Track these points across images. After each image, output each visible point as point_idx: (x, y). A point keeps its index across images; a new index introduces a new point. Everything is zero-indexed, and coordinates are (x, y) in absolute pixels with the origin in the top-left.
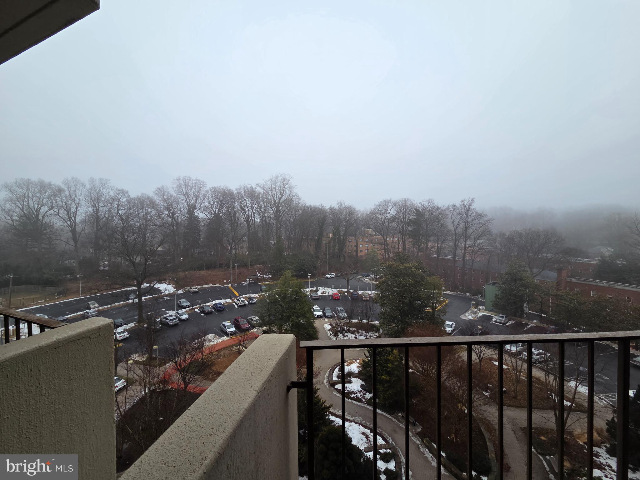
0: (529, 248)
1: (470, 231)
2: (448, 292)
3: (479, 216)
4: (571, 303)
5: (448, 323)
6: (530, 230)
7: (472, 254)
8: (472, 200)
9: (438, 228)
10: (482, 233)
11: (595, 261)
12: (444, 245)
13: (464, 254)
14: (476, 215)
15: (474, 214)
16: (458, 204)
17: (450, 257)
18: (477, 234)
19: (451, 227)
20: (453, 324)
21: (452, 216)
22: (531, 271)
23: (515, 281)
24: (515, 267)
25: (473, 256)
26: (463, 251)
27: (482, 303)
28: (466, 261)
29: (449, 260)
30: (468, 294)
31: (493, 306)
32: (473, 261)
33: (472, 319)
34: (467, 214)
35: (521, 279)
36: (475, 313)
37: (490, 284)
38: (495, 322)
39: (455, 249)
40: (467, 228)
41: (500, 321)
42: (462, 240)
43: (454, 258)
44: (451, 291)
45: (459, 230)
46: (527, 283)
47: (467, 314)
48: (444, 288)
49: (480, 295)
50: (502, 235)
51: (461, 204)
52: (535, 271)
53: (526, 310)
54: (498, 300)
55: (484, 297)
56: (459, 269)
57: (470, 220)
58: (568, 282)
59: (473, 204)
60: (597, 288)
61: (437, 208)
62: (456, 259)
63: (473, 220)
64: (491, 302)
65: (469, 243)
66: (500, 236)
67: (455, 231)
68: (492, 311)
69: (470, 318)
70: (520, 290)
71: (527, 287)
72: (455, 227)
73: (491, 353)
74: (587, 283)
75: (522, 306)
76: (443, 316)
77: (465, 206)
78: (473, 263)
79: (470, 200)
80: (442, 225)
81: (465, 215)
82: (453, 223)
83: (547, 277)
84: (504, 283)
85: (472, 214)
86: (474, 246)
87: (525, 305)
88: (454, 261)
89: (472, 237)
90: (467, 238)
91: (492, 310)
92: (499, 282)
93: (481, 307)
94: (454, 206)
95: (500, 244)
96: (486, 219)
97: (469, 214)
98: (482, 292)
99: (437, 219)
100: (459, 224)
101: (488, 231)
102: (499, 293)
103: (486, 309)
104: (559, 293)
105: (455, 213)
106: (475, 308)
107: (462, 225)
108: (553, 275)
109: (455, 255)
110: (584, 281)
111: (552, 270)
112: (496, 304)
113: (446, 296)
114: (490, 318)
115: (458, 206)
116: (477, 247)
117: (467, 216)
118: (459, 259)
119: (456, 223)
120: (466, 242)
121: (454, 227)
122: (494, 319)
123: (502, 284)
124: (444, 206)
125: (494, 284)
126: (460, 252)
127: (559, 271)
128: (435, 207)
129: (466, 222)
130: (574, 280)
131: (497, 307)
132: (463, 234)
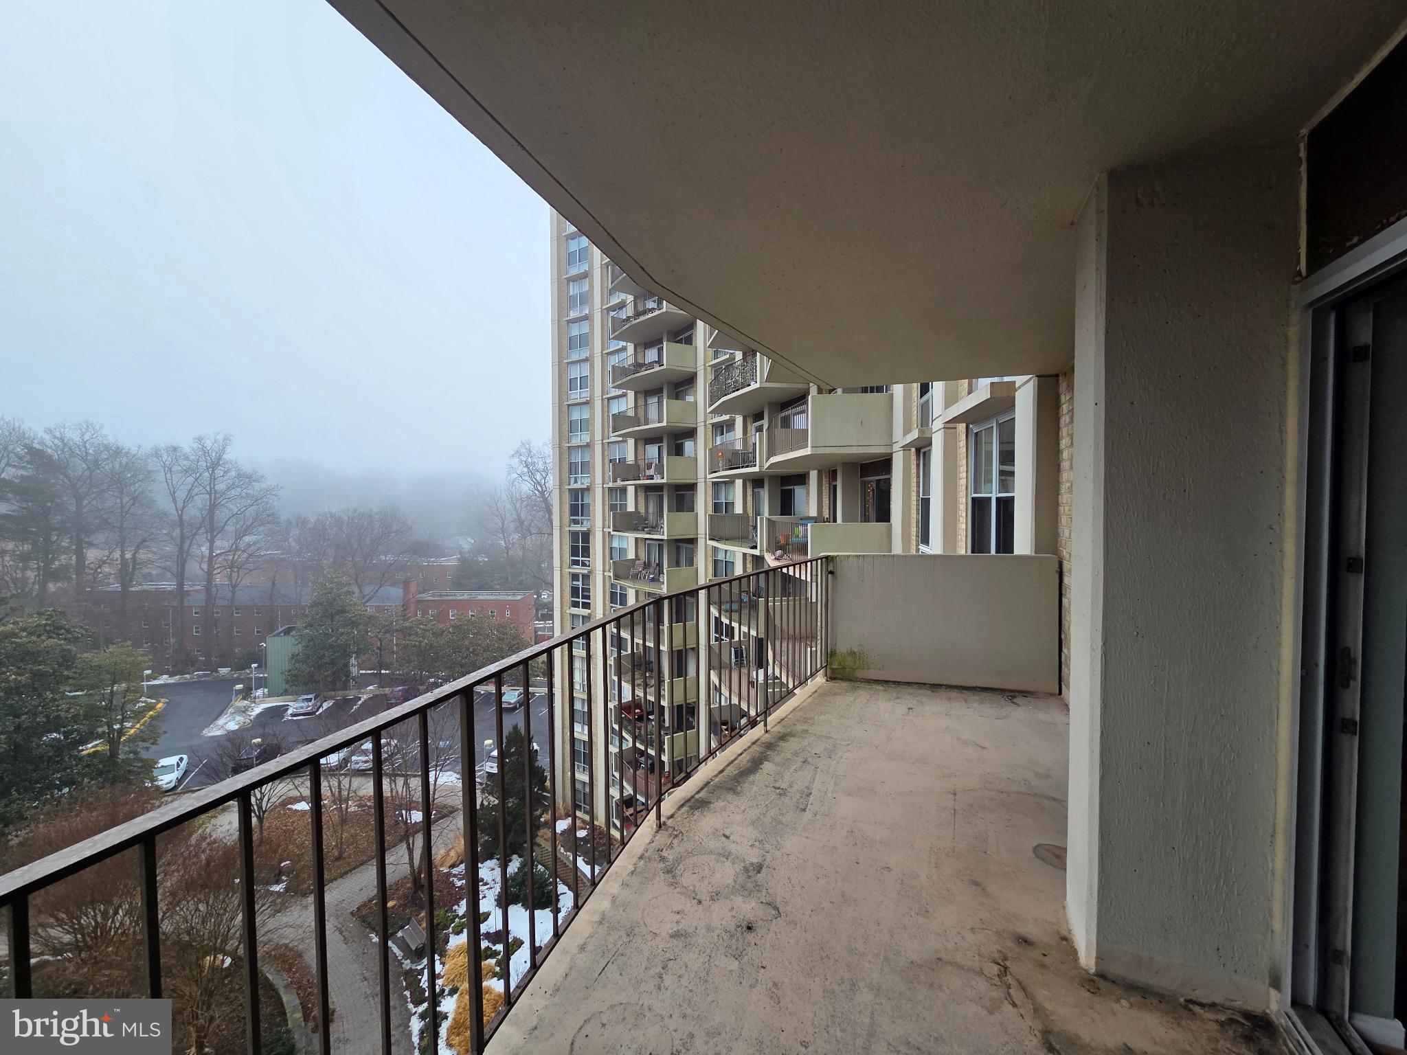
0: (355, 546)
1: (221, 515)
2: (164, 679)
3: (246, 478)
4: (424, 638)
5: (164, 762)
6: (355, 510)
7: (232, 571)
8: (227, 439)
9: (122, 507)
10: (255, 520)
11: (451, 561)
12: (143, 555)
13: (210, 574)
14: (239, 475)
15: (233, 473)
16: (187, 444)
17: (169, 585)
18: (241, 523)
19: (164, 503)
20: (181, 759)
21: (169, 475)
22: (361, 592)
23: (332, 617)
24: (332, 588)
25: (235, 575)
26: (205, 566)
27: (261, 683)
28: (214, 589)
29: (160, 594)
30: (224, 671)
31: (287, 682)
32: (234, 586)
33: (237, 727)
34: (213, 471)
35: (343, 612)
36: (244, 711)
37: (278, 635)
38: (293, 715)
39: (182, 563)
40: (213, 507)
41: (302, 711)
42: (202, 538)
43: (181, 585)
44: (172, 675)
45: (194, 512)
46: (354, 617)
47: (221, 721)
48: (148, 672)
49: (254, 665)
50: (301, 522)
51: (195, 445)
52: (368, 590)
53: (354, 671)
54: (297, 665)
55: (266, 667)
56: (196, 613)
57: (221, 487)
58: (419, 602)
59: (228, 449)
60: (457, 604)
61: (118, 452)
62: (186, 588)
63: (229, 489)
64: (282, 673)
65: (222, 544)
66: (298, 524)
67: (180, 516)
68: (286, 693)
69: (233, 726)
70: (342, 634)
71: (353, 624)
72: (180, 504)
73: (286, 789)
74: (445, 598)
75: (346, 665)
76: (147, 749)
77: (205, 453)
78: (233, 593)
79: (220, 437)
80: (135, 499)
81: (207, 474)
82: (173, 495)
83: (388, 599)
84: (310, 625)
85: (225, 472)
86: (235, 549)
87: (353, 661)
88: (181, 592)
89: (230, 528)
90: (215, 533)
91: (286, 690)
92: (299, 625)
93: (259, 692)
94: (175, 449)
95: (298, 541)
96: (264, 486)
97: (219, 472)
98: (259, 658)
99: (118, 481)
100: (190, 496)
101: (268, 515)
102: (299, 649)
103: (270, 695)
104: (407, 624)
105: (175, 468)
106: (244, 698)
107: (200, 500)
108: (396, 592)
109: (181, 578)
110: (441, 596)
111: (394, 585)
112: (295, 676)
113: (155, 692)
114: (282, 710)
115: (187, 450)
116: (244, 551)
117: (213, 478)
118: (194, 586)
119: (181, 495)
120: (212, 543)
121: (175, 503)
122: (290, 712)
123: (306, 628)
124: (139, 447)
125: (287, 632)
126: (195, 569)
127: (406, 584)
128: (107, 448)
129: (212, 492)
130: (427, 596)
131: (297, 682)
132: (203, 522)
